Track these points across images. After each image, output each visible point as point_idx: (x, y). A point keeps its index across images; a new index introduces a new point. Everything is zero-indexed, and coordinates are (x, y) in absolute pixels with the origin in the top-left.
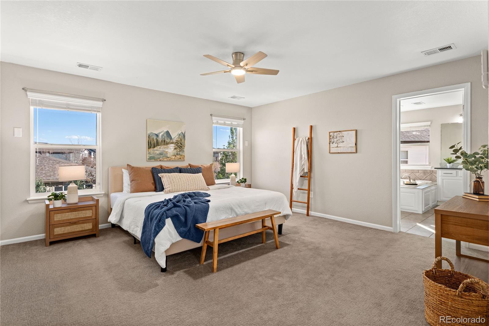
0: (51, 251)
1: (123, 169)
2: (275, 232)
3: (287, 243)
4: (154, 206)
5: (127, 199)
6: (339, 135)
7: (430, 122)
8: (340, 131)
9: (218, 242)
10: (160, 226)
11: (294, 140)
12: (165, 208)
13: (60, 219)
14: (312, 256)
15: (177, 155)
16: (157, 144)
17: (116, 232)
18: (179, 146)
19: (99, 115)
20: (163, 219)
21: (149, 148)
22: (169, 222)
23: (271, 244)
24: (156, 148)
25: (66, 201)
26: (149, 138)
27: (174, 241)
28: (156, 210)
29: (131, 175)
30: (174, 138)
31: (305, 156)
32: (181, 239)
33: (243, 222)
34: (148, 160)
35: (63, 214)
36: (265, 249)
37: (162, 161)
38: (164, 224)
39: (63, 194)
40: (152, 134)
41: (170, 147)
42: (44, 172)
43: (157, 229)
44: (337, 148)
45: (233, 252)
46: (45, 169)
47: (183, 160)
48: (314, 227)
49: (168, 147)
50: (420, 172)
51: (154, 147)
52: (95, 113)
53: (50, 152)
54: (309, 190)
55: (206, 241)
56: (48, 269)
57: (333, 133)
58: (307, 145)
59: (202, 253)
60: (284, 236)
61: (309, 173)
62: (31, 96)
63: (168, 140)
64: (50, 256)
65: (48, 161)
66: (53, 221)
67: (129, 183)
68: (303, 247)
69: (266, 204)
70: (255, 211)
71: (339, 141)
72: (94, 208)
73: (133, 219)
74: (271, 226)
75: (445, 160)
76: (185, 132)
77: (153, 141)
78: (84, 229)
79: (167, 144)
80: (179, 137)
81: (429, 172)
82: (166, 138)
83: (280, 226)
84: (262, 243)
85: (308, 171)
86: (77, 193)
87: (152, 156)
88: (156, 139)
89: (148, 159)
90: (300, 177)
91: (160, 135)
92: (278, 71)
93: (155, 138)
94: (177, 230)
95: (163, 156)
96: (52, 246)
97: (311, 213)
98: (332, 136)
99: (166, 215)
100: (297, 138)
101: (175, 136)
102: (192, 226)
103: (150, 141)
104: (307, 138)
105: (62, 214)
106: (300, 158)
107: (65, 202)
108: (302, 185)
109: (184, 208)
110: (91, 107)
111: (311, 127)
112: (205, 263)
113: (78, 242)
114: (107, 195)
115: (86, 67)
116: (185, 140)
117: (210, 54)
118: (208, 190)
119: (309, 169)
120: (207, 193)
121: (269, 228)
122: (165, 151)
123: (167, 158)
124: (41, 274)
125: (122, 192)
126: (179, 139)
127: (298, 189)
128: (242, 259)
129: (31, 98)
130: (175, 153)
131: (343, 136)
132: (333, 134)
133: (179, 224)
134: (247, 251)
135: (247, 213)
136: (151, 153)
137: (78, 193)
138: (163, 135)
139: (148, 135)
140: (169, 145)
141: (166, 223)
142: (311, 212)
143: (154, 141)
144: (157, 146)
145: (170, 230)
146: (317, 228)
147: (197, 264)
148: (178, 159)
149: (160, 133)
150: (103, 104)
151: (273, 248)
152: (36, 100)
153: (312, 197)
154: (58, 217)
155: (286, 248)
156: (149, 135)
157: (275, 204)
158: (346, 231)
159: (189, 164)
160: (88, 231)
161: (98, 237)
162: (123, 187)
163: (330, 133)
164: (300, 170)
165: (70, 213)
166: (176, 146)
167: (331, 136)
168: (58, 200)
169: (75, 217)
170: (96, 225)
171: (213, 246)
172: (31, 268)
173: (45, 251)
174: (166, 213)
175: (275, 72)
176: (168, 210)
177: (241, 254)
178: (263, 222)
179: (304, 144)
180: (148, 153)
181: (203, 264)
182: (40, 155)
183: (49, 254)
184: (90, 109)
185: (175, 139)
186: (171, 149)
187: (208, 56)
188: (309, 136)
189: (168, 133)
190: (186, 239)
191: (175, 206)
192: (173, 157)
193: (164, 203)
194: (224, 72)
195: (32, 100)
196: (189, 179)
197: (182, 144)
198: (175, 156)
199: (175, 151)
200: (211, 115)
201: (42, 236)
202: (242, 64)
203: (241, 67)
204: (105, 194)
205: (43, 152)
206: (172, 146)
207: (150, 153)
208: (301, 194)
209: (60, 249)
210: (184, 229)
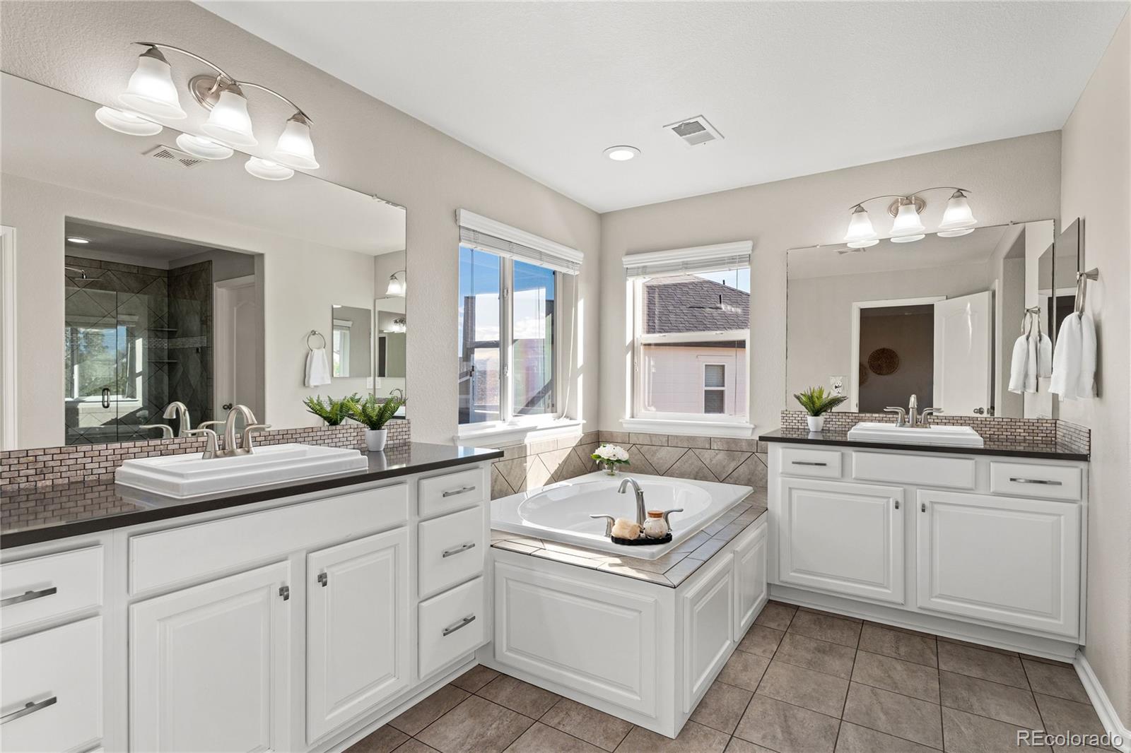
7: (749, 244)
50: (715, 446)
75: (798, 398)
81: (744, 448)
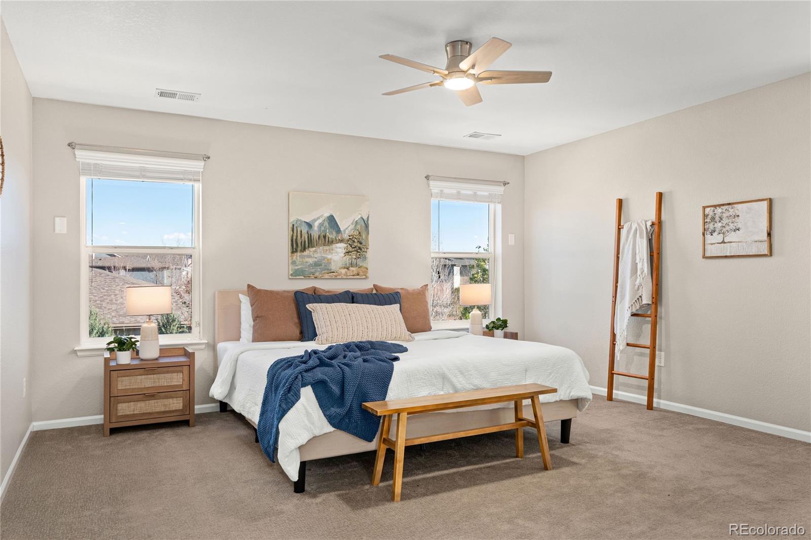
0: (111, 444)
1: (240, 295)
2: (541, 431)
3: (575, 460)
4: (283, 363)
5: (241, 353)
6: (727, 214)
8: (729, 204)
9: (406, 443)
10: (290, 399)
11: (619, 229)
12: (303, 366)
13: (127, 387)
14: (621, 490)
15: (352, 267)
16: (310, 243)
17: (226, 420)
18: (356, 247)
19: (198, 186)
20: (295, 388)
21: (294, 251)
22: (307, 394)
23: (536, 460)
24: (306, 253)
25: (138, 355)
26: (293, 232)
27: (317, 433)
28: (286, 371)
29: (254, 306)
30: (345, 231)
31: (644, 265)
32: (331, 429)
33: (463, 404)
34: (290, 277)
35: (133, 377)
36: (518, 468)
37: (321, 278)
38: (297, 397)
39: (133, 340)
40: (299, 222)
41: (336, 249)
42: (114, 307)
43: (284, 406)
44: (722, 244)
45: (446, 469)
46: (116, 300)
47: (364, 277)
48: (656, 432)
49: (332, 250)
51: (304, 249)
52: (191, 183)
53: (127, 268)
54: (653, 348)
55: (384, 439)
56: (103, 472)
57: (712, 208)
58: (650, 241)
59: (376, 463)
60: (573, 447)
61: (653, 306)
62: (83, 156)
63: (332, 235)
64: (108, 452)
65: (121, 284)
66: (116, 390)
67: (252, 323)
68: (609, 470)
69: (526, 371)
70: (499, 385)
71: (727, 228)
72: (186, 369)
73: (250, 389)
74: (532, 419)
76: (368, 217)
77: (301, 237)
78: (167, 409)
79: (331, 242)
80: (355, 229)
82: (328, 231)
83: (566, 425)
84: (517, 457)
85: (650, 303)
86: (158, 339)
87: (298, 269)
88: (308, 233)
89: (292, 275)
90: (630, 315)
91: (316, 224)
92: (549, 74)
93: (304, 231)
94: (323, 412)
95: (323, 268)
96: (113, 436)
97: (659, 403)
98: (710, 216)
99: (302, 380)
100: (626, 223)
101: (346, 225)
102: (355, 406)
103: (295, 238)
104: (649, 224)
105: (131, 377)
106: (632, 270)
107: (137, 357)
108: (638, 336)
109: (341, 368)
110: (184, 172)
111: (660, 196)
112: (381, 484)
113: (157, 433)
114: (213, 347)
115: (172, 95)
116: (368, 234)
117: (391, 54)
118: (411, 341)
119: (654, 296)
120: (401, 344)
121: (530, 424)
122: (327, 258)
123: (331, 273)
124: (92, 479)
125: (239, 340)
126: (356, 233)
127: (628, 345)
128: (461, 483)
129: (81, 160)
130: (348, 262)
131: (738, 216)
132: (712, 211)
133: (325, 399)
134: (477, 470)
135: (481, 389)
136: (298, 263)
137: (160, 340)
138: (321, 225)
139: (291, 226)
140: (334, 246)
141: (301, 395)
142: (659, 401)
143: (303, 238)
144: (309, 247)
145: (310, 410)
146: (660, 436)
147: (366, 484)
148: (353, 276)
149: (315, 220)
150: (204, 165)
151: (537, 469)
152: (89, 164)
153: (662, 364)
154: (124, 384)
155: (566, 470)
156: (293, 225)
157: (550, 373)
158: (733, 445)
159: (374, 285)
160: (175, 414)
161: (194, 426)
162: (240, 332)
163: (704, 208)
164: (631, 299)
165: (143, 377)
166: (349, 246)
167: (708, 215)
168: (124, 350)
169: (153, 385)
170: (189, 403)
171: (395, 448)
172: (76, 468)
173: (102, 443)
174: (302, 376)
175: (545, 77)
176: (307, 371)
177: (462, 474)
178: (517, 408)
179: (641, 237)
180: (290, 261)
181: (378, 484)
182: (109, 273)
183: (107, 449)
184: (181, 176)
185: (347, 232)
186: (337, 254)
187: (387, 57)
188: (653, 217)
189: (331, 219)
190: (343, 430)
191: (322, 363)
192: (344, 271)
193: (302, 358)
194: (431, 85)
195: (83, 164)
196: (369, 316)
197: (361, 243)
198: (348, 269)
199: (348, 257)
200: (426, 177)
201: (97, 419)
202: (464, 65)
203: (464, 71)
204: (207, 344)
205: (114, 267)
206: (340, 248)
207: (295, 261)
208: (635, 357)
209: (127, 443)
210: (338, 410)
